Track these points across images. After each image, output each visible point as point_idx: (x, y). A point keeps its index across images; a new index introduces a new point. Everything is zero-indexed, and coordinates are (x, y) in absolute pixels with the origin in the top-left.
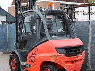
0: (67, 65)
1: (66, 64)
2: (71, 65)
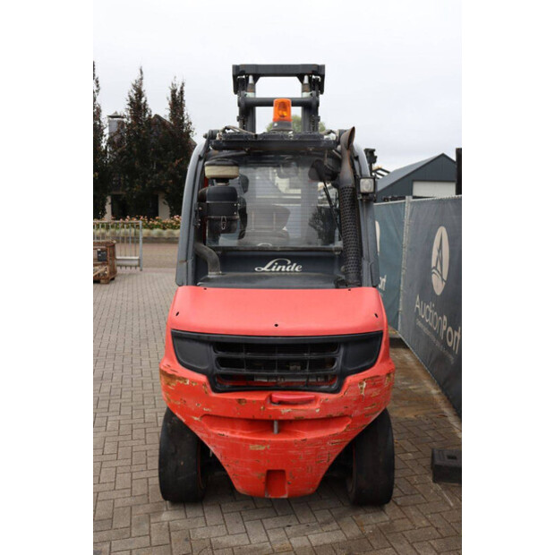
0: (217, 435)
1: (211, 430)
2: (247, 441)
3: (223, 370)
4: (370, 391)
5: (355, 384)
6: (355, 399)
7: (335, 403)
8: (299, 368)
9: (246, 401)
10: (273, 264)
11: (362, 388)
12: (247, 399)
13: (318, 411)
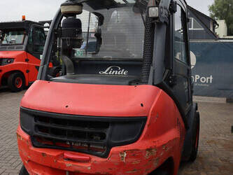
3: (39, 133)
4: (129, 160)
5: (117, 153)
6: (117, 164)
7: (102, 164)
8: (99, 138)
9: (46, 155)
10: (110, 70)
11: (122, 157)
12: (48, 153)
13: (89, 168)
